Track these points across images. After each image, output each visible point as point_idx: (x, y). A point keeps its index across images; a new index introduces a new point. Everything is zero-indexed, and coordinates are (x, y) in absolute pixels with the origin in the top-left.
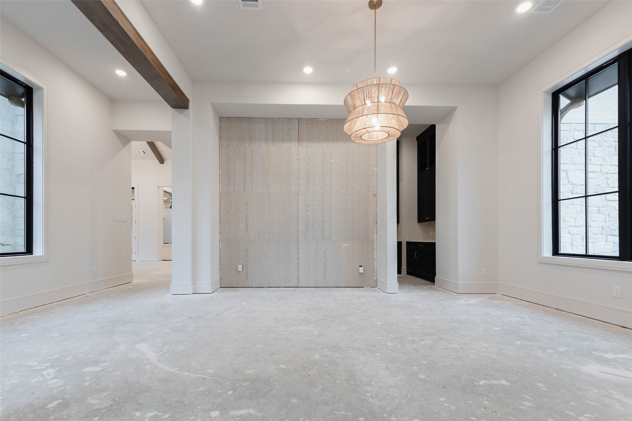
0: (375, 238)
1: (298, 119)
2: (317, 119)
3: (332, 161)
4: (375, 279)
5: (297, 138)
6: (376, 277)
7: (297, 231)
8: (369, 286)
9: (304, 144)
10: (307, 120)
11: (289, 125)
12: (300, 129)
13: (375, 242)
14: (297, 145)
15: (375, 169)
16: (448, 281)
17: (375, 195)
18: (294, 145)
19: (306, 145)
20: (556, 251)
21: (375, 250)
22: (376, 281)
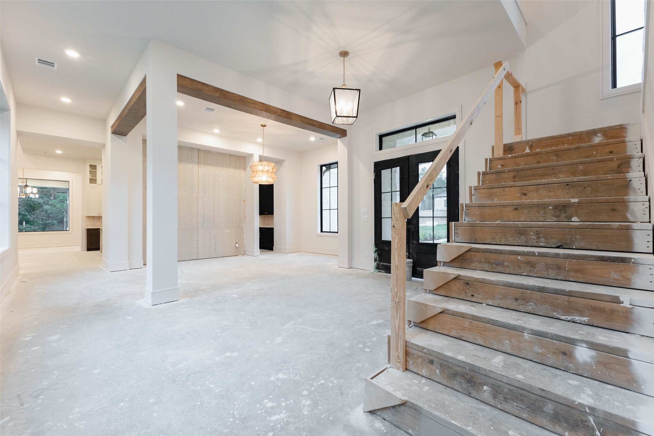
0: (244, 226)
1: (198, 149)
2: (210, 151)
3: (220, 179)
4: (244, 250)
5: (197, 162)
6: (245, 249)
7: (197, 222)
8: (241, 254)
9: (202, 166)
10: (204, 151)
11: (191, 152)
12: (199, 156)
13: (244, 228)
14: (197, 166)
15: (245, 186)
16: (281, 248)
17: (244, 201)
18: (195, 166)
19: (203, 167)
20: (322, 231)
21: (244, 233)
22: (245, 251)
